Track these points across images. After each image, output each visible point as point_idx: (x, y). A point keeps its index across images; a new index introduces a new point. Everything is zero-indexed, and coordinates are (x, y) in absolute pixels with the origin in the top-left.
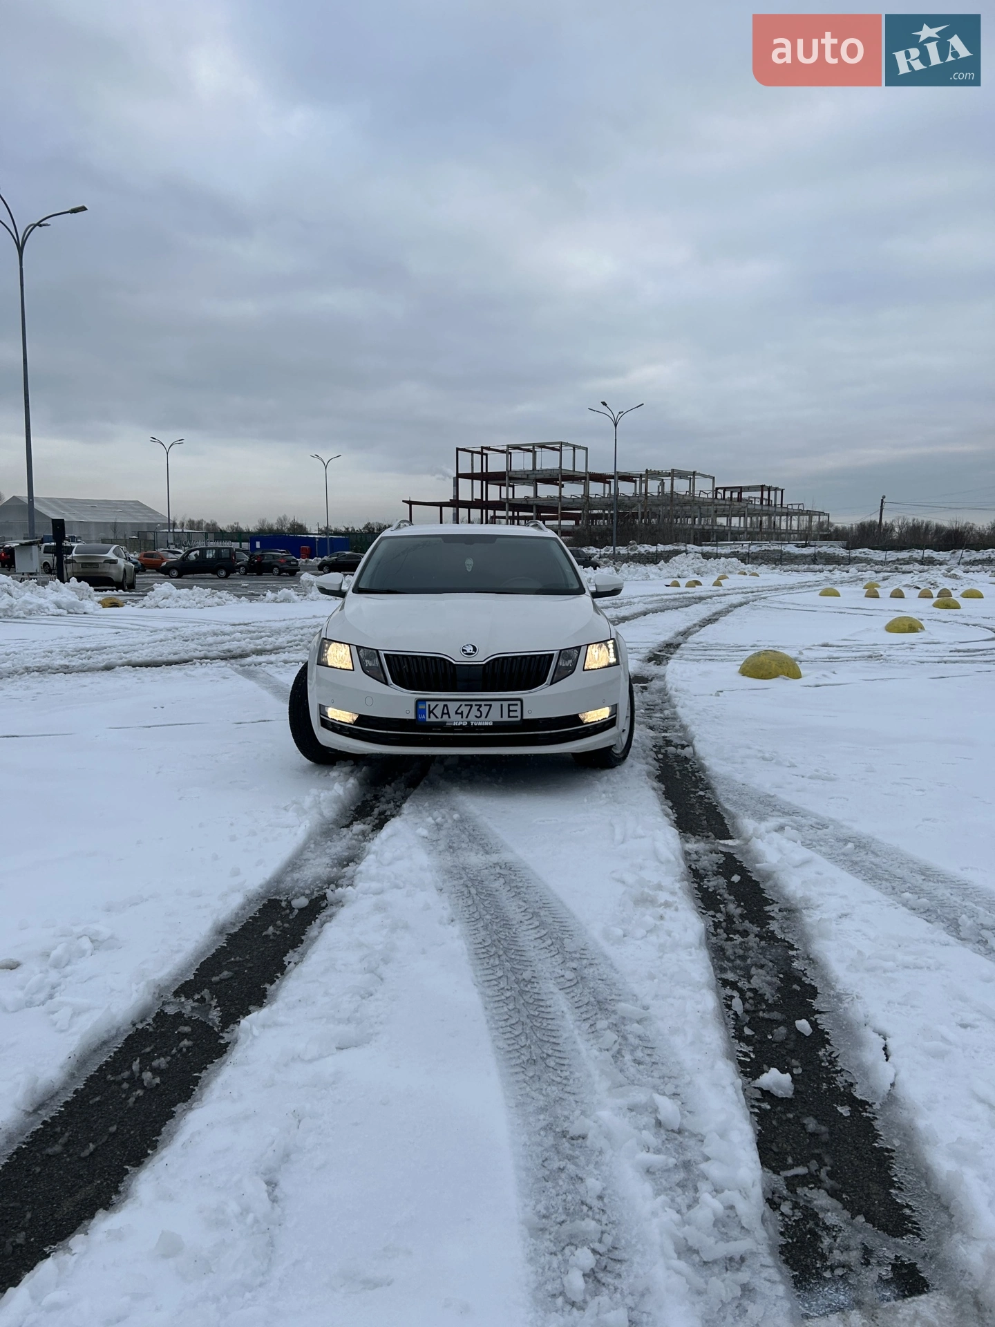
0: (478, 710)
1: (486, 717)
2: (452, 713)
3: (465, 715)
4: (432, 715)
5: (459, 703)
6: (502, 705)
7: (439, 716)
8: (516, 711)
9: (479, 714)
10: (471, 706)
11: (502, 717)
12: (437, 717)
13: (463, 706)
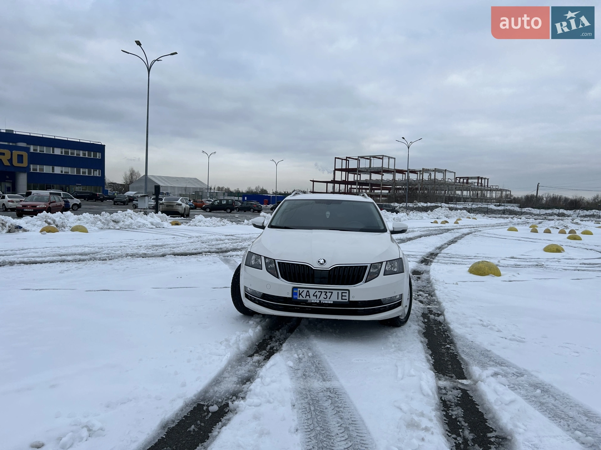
0: (325, 294)
1: (329, 299)
2: (311, 295)
3: (318, 297)
4: (300, 296)
5: (315, 290)
6: (338, 293)
7: (305, 297)
8: (346, 296)
9: (325, 297)
10: (322, 292)
11: (338, 299)
12: (303, 297)
13: (317, 292)
